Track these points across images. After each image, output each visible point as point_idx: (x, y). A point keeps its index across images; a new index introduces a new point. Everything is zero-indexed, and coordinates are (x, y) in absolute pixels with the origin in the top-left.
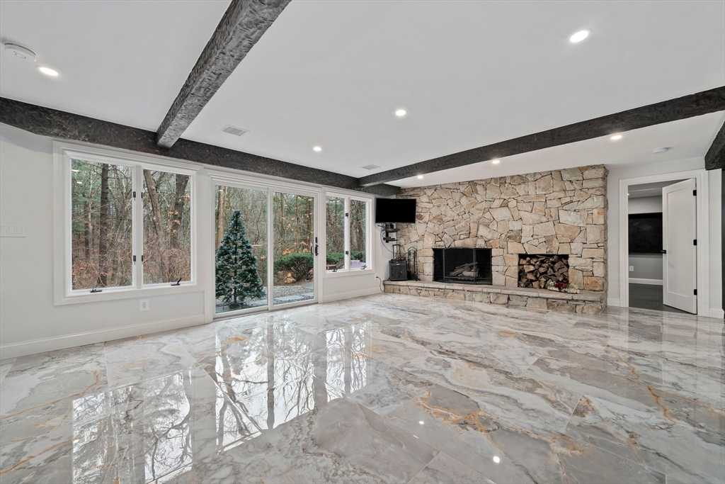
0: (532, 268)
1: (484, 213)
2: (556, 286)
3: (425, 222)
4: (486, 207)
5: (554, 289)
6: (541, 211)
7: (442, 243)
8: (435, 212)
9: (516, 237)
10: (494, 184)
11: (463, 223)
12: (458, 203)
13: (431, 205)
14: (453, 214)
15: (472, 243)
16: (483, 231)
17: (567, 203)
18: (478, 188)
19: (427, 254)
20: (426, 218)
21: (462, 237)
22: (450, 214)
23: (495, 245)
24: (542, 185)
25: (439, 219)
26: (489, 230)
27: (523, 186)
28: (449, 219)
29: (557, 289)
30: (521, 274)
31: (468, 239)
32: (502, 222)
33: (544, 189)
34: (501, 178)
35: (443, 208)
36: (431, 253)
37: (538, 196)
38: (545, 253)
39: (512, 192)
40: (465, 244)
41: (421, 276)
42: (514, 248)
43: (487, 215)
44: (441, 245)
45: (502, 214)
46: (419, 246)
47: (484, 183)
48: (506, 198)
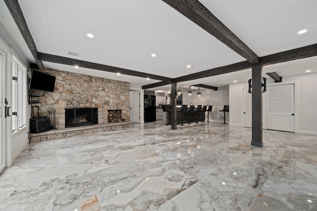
0: (111, 115)
1: (95, 92)
2: (121, 120)
3: (59, 92)
4: (96, 89)
5: (121, 121)
6: (115, 94)
7: (72, 106)
8: (67, 87)
9: (107, 103)
10: (100, 80)
11: (85, 96)
12: (82, 85)
13: (64, 83)
14: (79, 90)
15: (89, 105)
16: (94, 100)
17: (122, 93)
18: (93, 80)
19: (61, 112)
20: (61, 89)
21: (84, 102)
22: (78, 90)
23: (100, 107)
24: (116, 85)
25: (71, 92)
26: (97, 100)
27: (110, 83)
28: (77, 92)
29: (122, 121)
30: (109, 118)
31: (87, 104)
32: (103, 97)
33: (116, 87)
34: (103, 78)
35: (73, 86)
36: (64, 111)
37: (114, 89)
38: (116, 109)
39: (106, 85)
40: (85, 106)
41: (57, 126)
42: (107, 108)
43: (96, 93)
44: (71, 106)
45: (102, 93)
46: (55, 107)
47: (95, 78)
48: (104, 87)
